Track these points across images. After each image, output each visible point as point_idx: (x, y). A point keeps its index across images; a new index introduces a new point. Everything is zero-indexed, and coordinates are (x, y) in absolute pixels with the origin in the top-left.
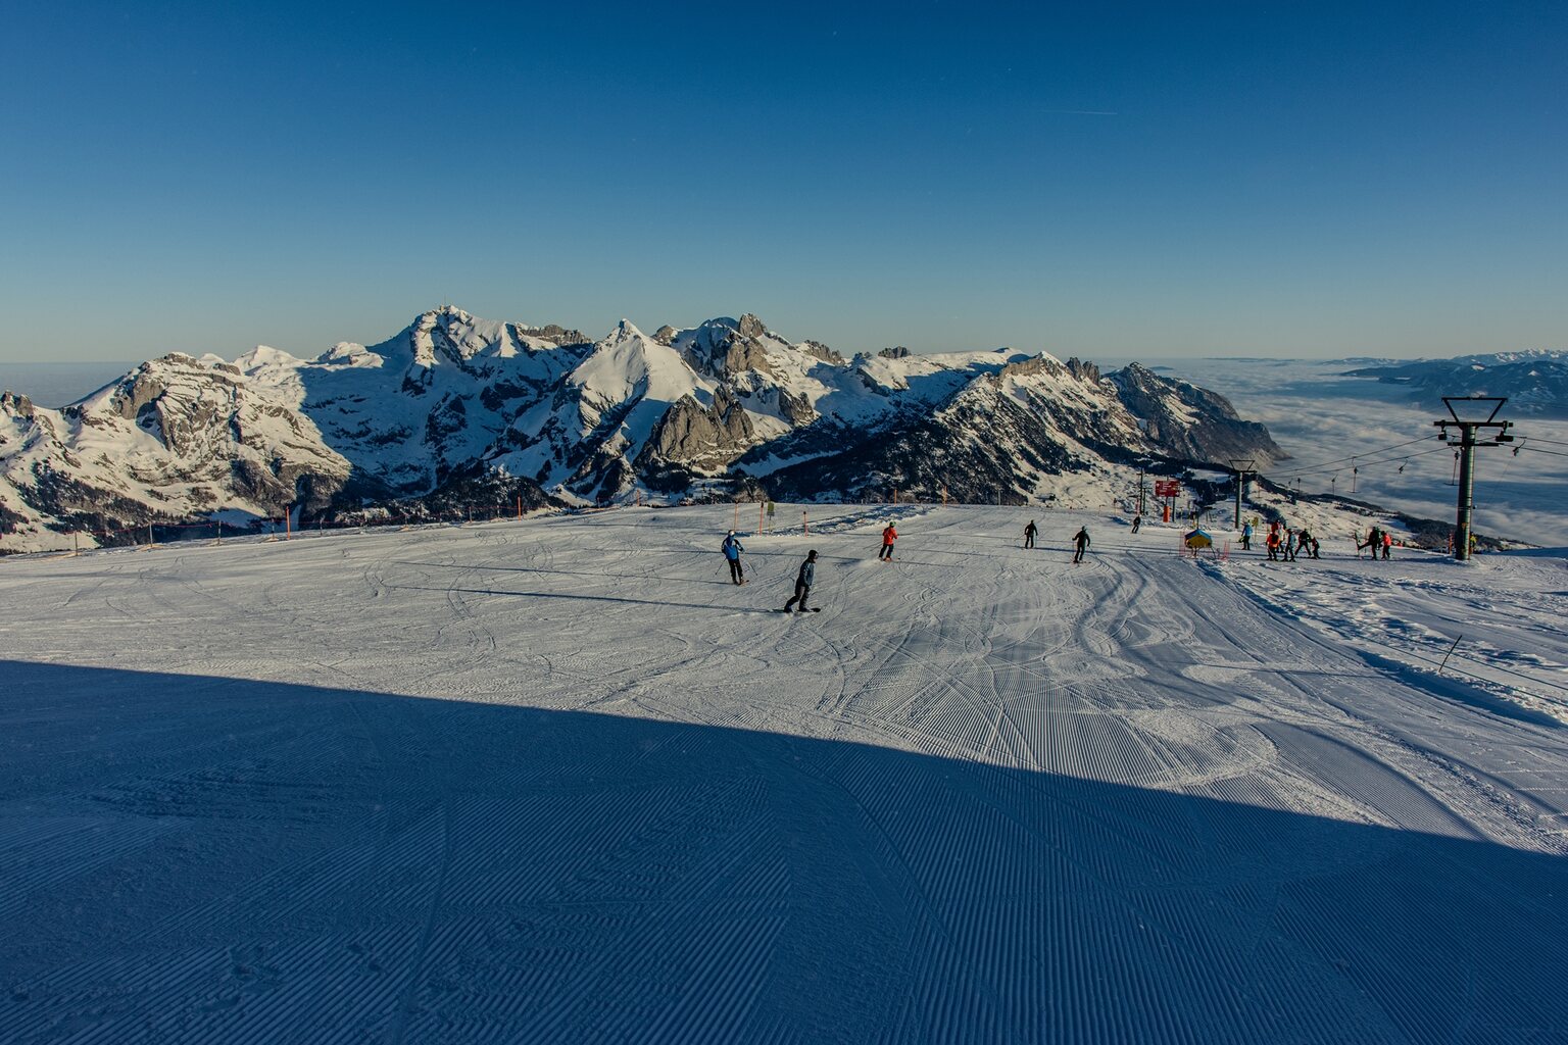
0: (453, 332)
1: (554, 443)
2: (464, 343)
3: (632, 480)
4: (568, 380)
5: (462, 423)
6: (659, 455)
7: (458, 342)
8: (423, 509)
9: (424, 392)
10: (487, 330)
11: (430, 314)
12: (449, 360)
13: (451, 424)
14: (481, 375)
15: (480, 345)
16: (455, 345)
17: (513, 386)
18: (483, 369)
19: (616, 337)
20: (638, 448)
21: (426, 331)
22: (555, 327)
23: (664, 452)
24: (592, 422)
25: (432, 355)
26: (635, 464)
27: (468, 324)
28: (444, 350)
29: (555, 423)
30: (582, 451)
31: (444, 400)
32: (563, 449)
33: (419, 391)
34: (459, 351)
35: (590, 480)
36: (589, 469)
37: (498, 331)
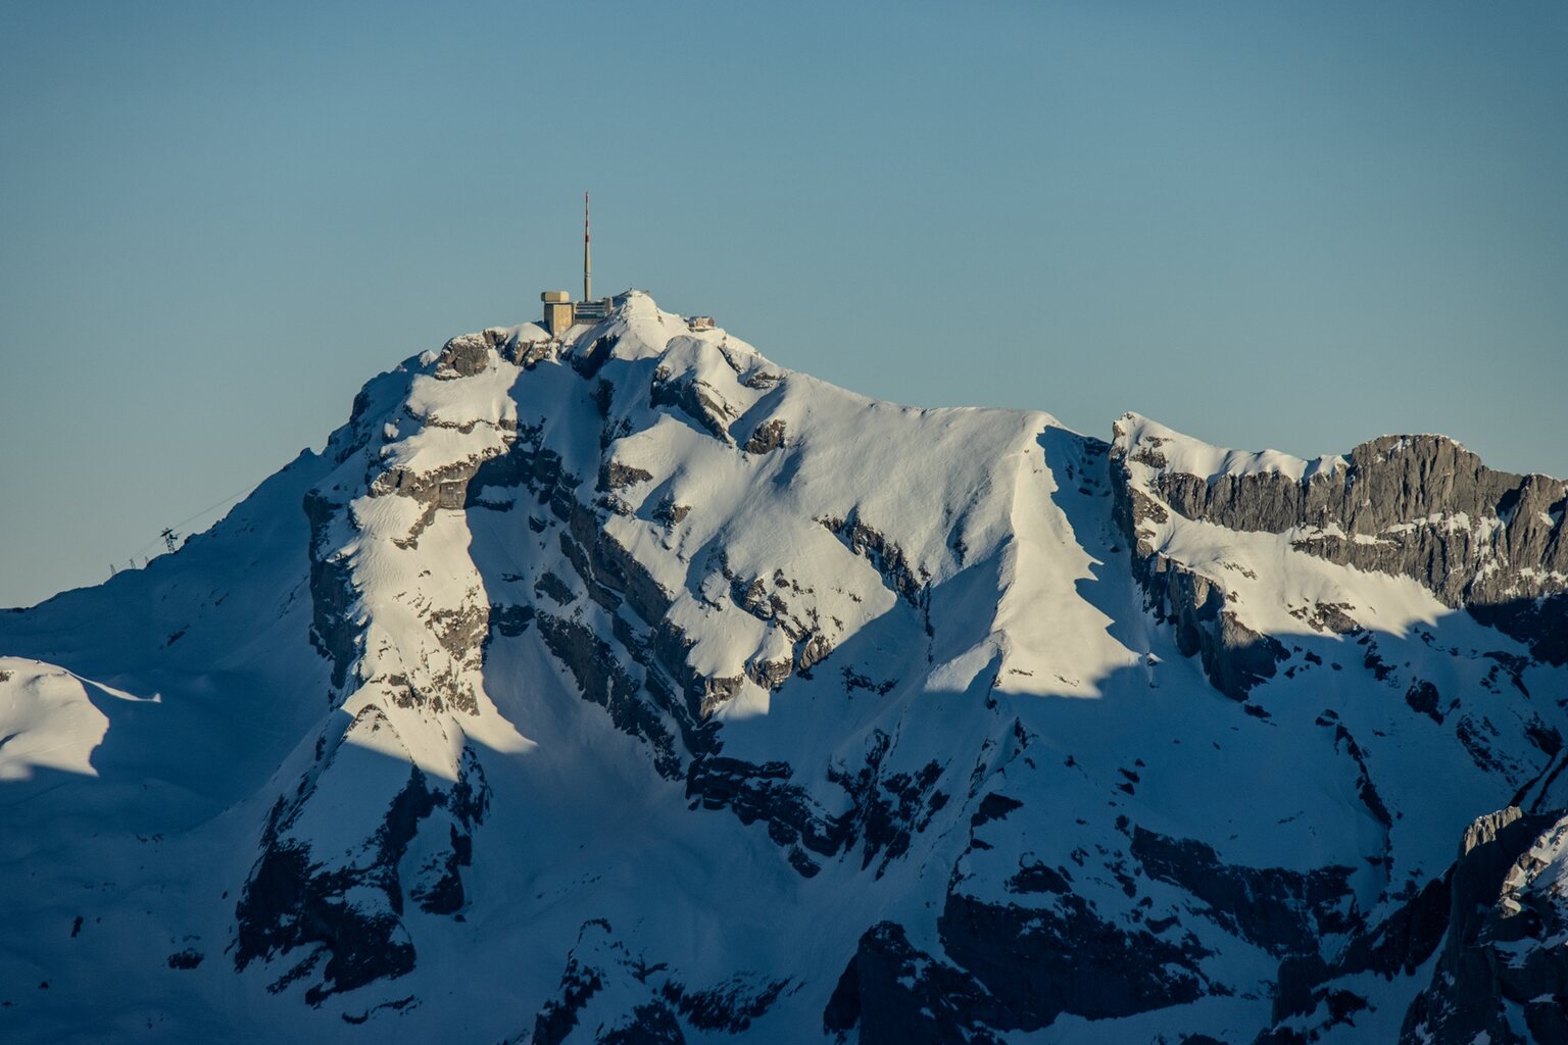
0: (635, 496)
2: (717, 586)
4: (1518, 878)
7: (671, 577)
9: (403, 961)
10: (898, 479)
11: (465, 360)
12: (599, 716)
14: (839, 835)
15: (845, 605)
16: (652, 601)
17: (1083, 917)
18: (858, 785)
21: (432, 490)
22: (1425, 452)
25: (471, 679)
27: (754, 434)
28: (564, 641)
31: (553, 1026)
33: (363, 953)
34: (674, 647)
37: (984, 484)
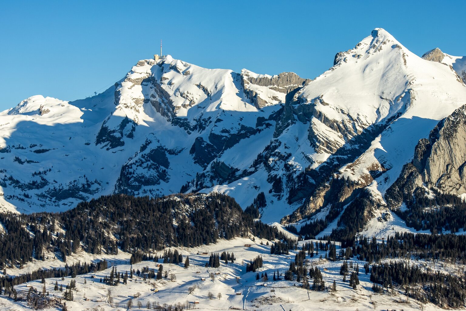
0: (166, 82)
1: (273, 173)
2: (178, 94)
3: (384, 217)
4: (297, 95)
5: (163, 176)
6: (426, 184)
7: (171, 93)
8: (57, 227)
9: (123, 144)
10: (207, 79)
11: (141, 64)
12: (159, 114)
13: (147, 176)
14: (195, 128)
15: (198, 96)
16: (167, 96)
18: (198, 121)
19: (366, 47)
20: (394, 175)
21: (136, 82)
23: (434, 179)
24: (328, 144)
25: (139, 108)
26: (389, 195)
27: (185, 73)
28: (154, 104)
29: (276, 147)
30: (312, 181)
31: (143, 148)
32: (284, 180)
33: (116, 143)
34: (171, 102)
35: (321, 216)
36: (320, 202)
37: (221, 79)
